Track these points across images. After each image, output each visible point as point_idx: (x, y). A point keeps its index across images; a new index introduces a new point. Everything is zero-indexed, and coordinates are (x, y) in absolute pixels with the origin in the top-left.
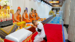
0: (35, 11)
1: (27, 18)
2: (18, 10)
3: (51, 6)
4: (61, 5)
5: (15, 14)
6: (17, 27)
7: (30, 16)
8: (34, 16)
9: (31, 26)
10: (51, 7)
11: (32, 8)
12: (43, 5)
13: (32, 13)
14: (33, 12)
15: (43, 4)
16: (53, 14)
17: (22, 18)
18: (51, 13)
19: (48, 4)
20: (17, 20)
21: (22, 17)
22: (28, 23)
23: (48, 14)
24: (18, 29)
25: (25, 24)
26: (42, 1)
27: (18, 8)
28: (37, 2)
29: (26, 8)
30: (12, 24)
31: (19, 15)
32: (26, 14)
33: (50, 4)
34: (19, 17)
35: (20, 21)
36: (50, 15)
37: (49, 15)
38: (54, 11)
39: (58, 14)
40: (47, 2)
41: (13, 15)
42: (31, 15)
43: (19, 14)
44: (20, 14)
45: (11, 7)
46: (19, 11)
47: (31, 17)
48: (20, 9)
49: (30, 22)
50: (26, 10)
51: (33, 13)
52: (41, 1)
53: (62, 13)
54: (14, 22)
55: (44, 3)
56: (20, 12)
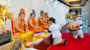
0: (46, 14)
1: (35, 26)
2: (21, 14)
3: (68, 6)
4: (83, 4)
5: (16, 19)
6: (20, 45)
7: (39, 22)
8: (45, 22)
9: (43, 38)
10: (68, 9)
11: (41, 11)
12: (57, 6)
13: (42, 18)
14: (43, 16)
15: (57, 4)
16: (71, 17)
17: (27, 26)
18: (69, 17)
19: (64, 3)
20: (20, 30)
21: (27, 24)
22: (38, 33)
23: (65, 18)
24: (21, 48)
25: (32, 36)
27: (21, 11)
29: (33, 11)
30: (10, 41)
31: (23, 22)
32: (33, 20)
33: (67, 4)
34: (23, 24)
35: (25, 31)
36: (67, 20)
37: (65, 20)
38: (72, 13)
39: (79, 17)
41: (12, 21)
42: (41, 20)
43: (22, 20)
44: (24, 19)
45: (9, 8)
46: (23, 15)
47: (40, 24)
48: (24, 12)
49: (40, 32)
50: (33, 14)
51: (44, 18)
53: (87, 16)
54: (14, 34)
55: (59, 2)
56: (24, 17)
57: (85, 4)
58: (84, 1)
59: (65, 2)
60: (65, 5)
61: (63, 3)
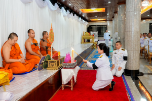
4: (110, 18)
10: (85, 25)
12: (65, 20)
15: (64, 16)
18: (86, 40)
19: (77, 15)
26: (63, 8)
28: (49, 8)
33: (83, 16)
36: (83, 45)
37: (80, 45)
38: (92, 33)
40: (75, 9)
52: (60, 7)
55: (68, 12)
57: (113, 17)
58: (111, 13)
59: (80, 13)
60: (80, 18)
61: (75, 15)
